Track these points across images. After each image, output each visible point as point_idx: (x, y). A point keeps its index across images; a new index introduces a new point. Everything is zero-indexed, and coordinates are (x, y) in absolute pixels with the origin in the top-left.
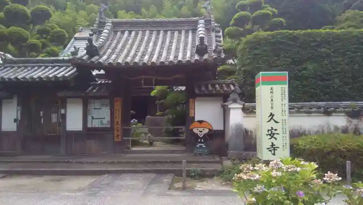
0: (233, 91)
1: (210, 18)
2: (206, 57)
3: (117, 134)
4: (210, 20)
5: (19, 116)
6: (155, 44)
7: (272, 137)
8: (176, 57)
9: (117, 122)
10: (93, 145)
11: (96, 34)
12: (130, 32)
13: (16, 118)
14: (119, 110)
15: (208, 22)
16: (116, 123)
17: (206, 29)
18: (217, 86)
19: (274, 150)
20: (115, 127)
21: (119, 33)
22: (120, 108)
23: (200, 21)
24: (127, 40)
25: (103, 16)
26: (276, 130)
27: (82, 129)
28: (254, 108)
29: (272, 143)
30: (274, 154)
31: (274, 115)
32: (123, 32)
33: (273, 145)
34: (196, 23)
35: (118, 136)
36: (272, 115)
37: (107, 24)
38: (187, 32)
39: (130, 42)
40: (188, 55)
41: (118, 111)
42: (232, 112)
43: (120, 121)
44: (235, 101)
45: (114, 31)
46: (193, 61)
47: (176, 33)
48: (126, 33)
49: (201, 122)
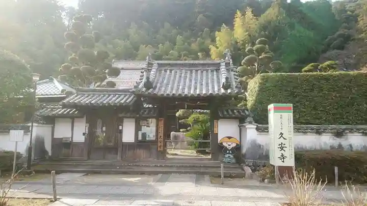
0: (249, 116)
1: (229, 62)
2: (229, 91)
5: (87, 131)
6: (191, 81)
7: (282, 149)
8: (208, 90)
10: (142, 153)
12: (171, 71)
13: (84, 132)
15: (227, 64)
16: (159, 137)
17: (227, 69)
18: (235, 111)
19: (284, 158)
20: (159, 140)
21: (163, 71)
22: (163, 126)
23: (222, 63)
24: (170, 77)
25: (151, 59)
26: (285, 144)
27: (134, 141)
28: (267, 128)
29: (282, 154)
30: (283, 162)
31: (283, 134)
32: (166, 71)
33: (282, 155)
34: (219, 65)
35: (160, 146)
36: (282, 134)
37: (154, 65)
38: (212, 71)
39: (172, 78)
40: (216, 89)
41: (161, 128)
42: (248, 131)
43: (162, 136)
44: (250, 123)
45: (160, 70)
46: (220, 94)
47: (205, 72)
48: (168, 71)
49: (229, 138)
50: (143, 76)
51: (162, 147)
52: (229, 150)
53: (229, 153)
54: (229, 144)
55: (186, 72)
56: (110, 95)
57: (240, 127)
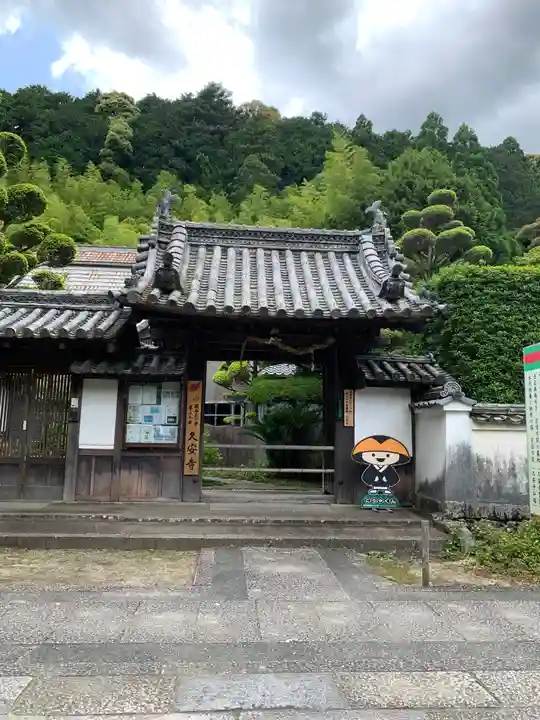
1: (382, 233)
3: (191, 461)
4: (384, 236)
8: (341, 302)
9: (192, 434)
10: (135, 481)
11: (153, 247)
12: (225, 250)
14: (197, 406)
15: (379, 240)
16: (188, 436)
17: (379, 251)
18: (403, 366)
20: (188, 443)
21: (202, 250)
23: (364, 236)
24: (224, 264)
25: (167, 214)
27: (112, 447)
32: (210, 248)
34: (357, 240)
35: (191, 463)
37: (176, 230)
38: (339, 255)
41: (194, 409)
42: (450, 420)
43: (197, 430)
44: (456, 398)
45: (192, 245)
46: (380, 312)
47: (318, 257)
48: (218, 251)
49: (381, 439)
50: (146, 259)
51: (196, 466)
52: (381, 475)
53: (380, 483)
54: (382, 455)
55: (265, 255)
56: (46, 310)
57: (412, 409)
